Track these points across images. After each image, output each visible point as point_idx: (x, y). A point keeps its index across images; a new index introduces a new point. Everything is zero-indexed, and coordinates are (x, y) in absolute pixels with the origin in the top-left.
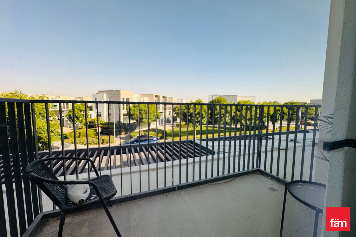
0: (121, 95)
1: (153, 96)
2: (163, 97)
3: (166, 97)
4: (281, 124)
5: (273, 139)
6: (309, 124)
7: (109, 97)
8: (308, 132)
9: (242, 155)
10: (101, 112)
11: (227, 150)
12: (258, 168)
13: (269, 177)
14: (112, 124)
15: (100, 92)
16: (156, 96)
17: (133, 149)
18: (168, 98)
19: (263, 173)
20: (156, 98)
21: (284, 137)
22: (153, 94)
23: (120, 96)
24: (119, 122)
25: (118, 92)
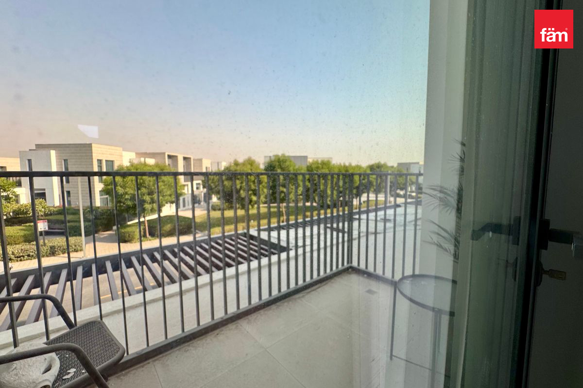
0: (94, 154)
1: (165, 157)
2: (185, 158)
3: (190, 158)
4: (368, 197)
5: (359, 219)
6: (399, 196)
7: (65, 158)
8: (399, 206)
9: (315, 250)
10: (44, 190)
11: (300, 243)
12: (350, 265)
13: (365, 276)
14: (76, 212)
15: (39, 147)
16: (170, 157)
17: (146, 257)
18: (194, 160)
19: (356, 271)
20: (170, 160)
21: (372, 216)
22: (164, 154)
23: (92, 156)
24: (91, 209)
25: (87, 148)
